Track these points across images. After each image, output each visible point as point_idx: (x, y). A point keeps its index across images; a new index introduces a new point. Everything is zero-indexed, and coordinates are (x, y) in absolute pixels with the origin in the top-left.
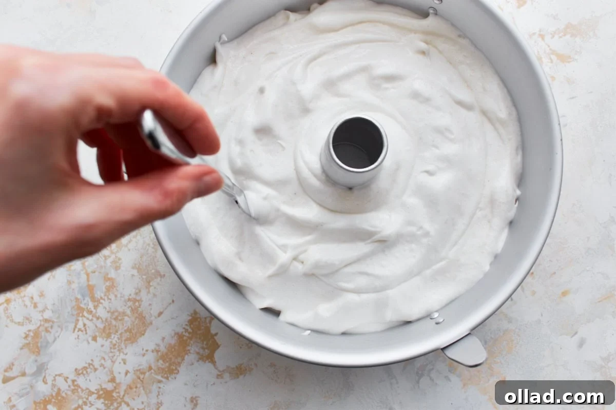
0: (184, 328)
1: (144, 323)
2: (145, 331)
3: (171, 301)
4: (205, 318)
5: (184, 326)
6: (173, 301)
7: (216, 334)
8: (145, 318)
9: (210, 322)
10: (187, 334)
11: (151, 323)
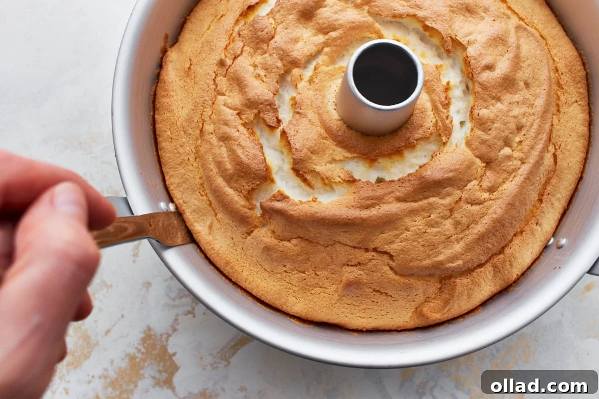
0: (137, 348)
1: (88, 343)
2: (90, 353)
3: (120, 316)
4: (161, 335)
5: (136, 345)
6: (123, 316)
7: (174, 354)
8: (89, 337)
9: (167, 340)
10: (139, 355)
11: (97, 344)
